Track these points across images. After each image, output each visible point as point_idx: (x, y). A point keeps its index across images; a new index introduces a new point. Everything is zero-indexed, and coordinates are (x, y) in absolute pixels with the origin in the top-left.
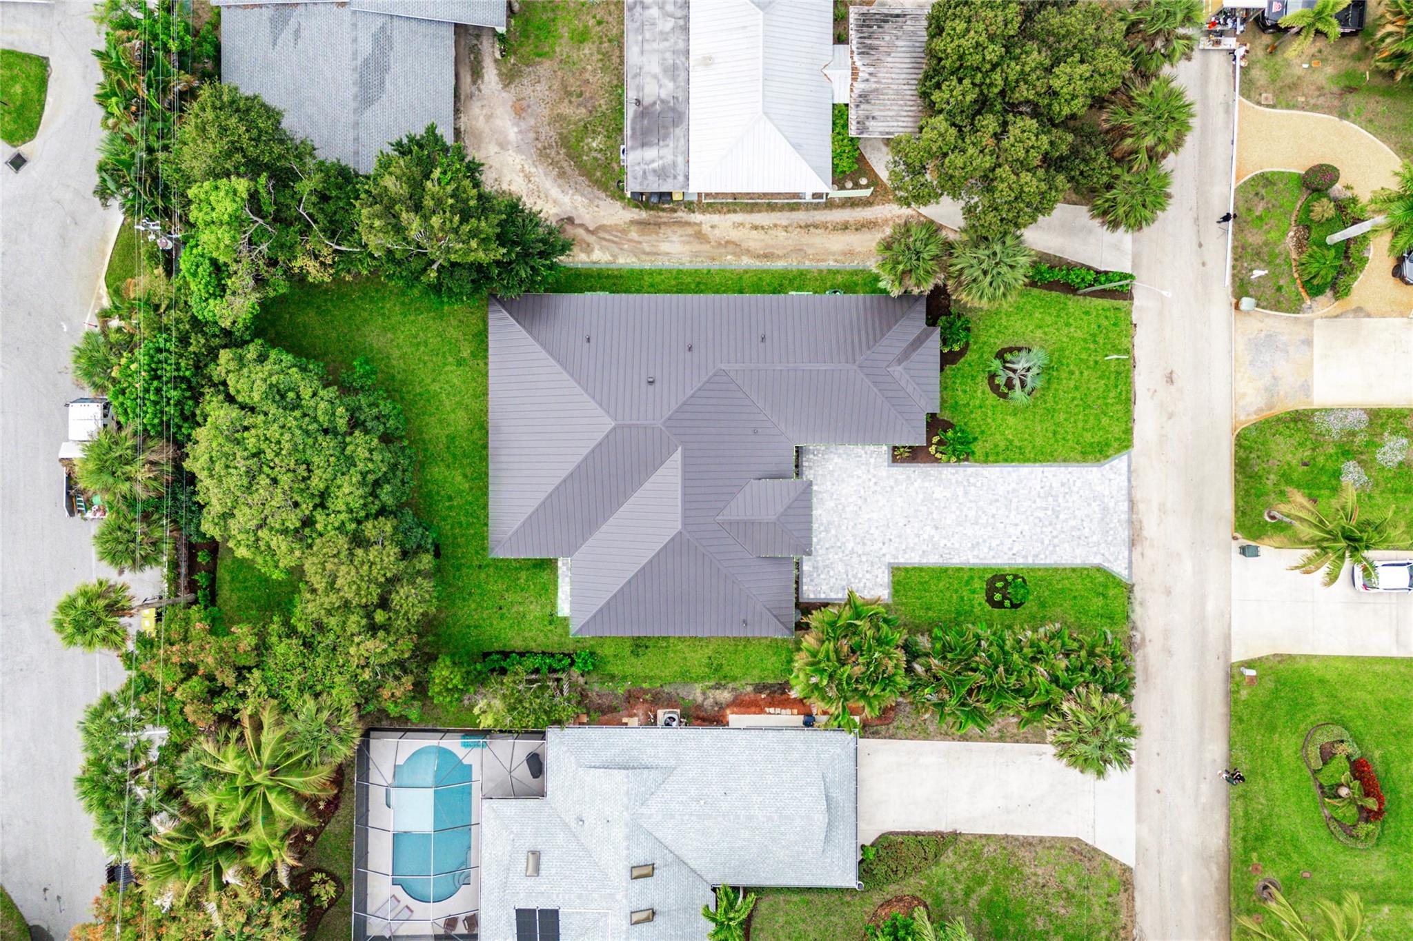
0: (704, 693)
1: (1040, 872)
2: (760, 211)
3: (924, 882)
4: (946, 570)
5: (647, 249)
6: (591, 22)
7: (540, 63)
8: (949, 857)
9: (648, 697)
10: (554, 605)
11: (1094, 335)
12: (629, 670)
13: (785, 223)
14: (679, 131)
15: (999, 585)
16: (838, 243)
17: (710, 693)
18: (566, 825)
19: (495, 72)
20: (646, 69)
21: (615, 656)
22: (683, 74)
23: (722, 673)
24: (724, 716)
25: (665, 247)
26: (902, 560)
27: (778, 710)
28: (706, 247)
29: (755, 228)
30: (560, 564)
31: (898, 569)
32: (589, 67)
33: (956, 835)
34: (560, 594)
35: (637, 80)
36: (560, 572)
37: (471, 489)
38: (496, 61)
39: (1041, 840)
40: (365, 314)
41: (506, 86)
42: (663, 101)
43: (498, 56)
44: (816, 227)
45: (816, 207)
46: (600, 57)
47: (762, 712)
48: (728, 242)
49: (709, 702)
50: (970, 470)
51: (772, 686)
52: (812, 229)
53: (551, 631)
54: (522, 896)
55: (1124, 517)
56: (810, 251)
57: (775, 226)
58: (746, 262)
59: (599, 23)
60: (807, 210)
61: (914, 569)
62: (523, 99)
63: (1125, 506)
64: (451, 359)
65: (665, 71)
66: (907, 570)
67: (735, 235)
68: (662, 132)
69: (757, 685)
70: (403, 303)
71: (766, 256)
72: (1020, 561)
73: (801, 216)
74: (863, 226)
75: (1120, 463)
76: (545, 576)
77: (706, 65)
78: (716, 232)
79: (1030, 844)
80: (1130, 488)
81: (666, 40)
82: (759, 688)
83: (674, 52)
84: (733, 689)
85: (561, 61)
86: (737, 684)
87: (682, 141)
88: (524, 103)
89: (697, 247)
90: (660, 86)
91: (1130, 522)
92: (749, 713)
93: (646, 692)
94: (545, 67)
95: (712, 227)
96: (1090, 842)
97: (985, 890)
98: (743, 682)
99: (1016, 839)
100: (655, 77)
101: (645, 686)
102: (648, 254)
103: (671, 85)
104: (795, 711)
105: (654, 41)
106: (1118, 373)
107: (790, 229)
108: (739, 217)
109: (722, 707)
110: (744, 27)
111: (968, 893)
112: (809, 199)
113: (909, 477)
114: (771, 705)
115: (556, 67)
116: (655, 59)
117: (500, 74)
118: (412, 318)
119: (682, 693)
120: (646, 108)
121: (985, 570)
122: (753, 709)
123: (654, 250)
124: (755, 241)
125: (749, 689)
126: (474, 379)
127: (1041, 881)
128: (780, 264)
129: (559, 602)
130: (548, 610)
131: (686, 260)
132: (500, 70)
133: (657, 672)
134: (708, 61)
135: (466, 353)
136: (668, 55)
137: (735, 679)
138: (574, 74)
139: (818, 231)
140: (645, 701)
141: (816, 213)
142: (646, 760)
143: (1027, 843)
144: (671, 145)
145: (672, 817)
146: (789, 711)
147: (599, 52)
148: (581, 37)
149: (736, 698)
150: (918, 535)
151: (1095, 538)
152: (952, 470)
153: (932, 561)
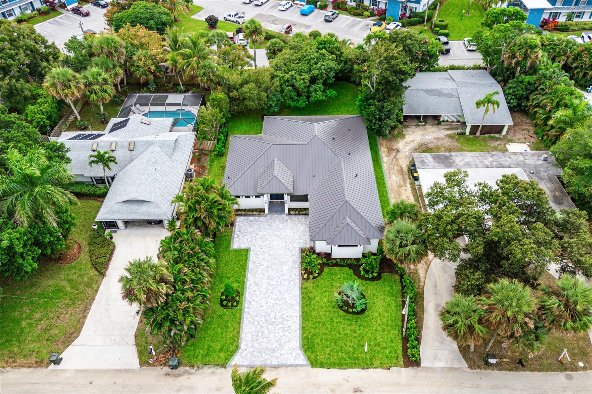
1: (67, 316)
4: (245, 271)
8: (92, 273)
11: (379, 345)
12: (213, 166)
22: (467, 166)
25: (393, 176)
26: (251, 253)
28: (396, 188)
31: (247, 252)
33: (104, 275)
38: (455, 133)
41: (446, 136)
48: (400, 194)
50: (297, 281)
65: (467, 162)
66: (246, 256)
67: (404, 197)
68: (441, 162)
72: (246, 305)
75: (302, 359)
79: (84, 311)
80: (286, 366)
81: (480, 163)
83: (476, 164)
90: (460, 161)
93: (204, 171)
95: (405, 190)
96: (74, 343)
97: (68, 289)
100: (463, 160)
101: (207, 171)
103: (462, 164)
105: (478, 159)
111: (70, 281)
113: (294, 255)
116: (471, 160)
120: (449, 158)
121: (243, 288)
123: (391, 173)
127: (61, 316)
132: (451, 134)
140: (200, 170)
144: (436, 164)
150: (264, 259)
151: (256, 345)
152: (297, 273)
153: (250, 265)
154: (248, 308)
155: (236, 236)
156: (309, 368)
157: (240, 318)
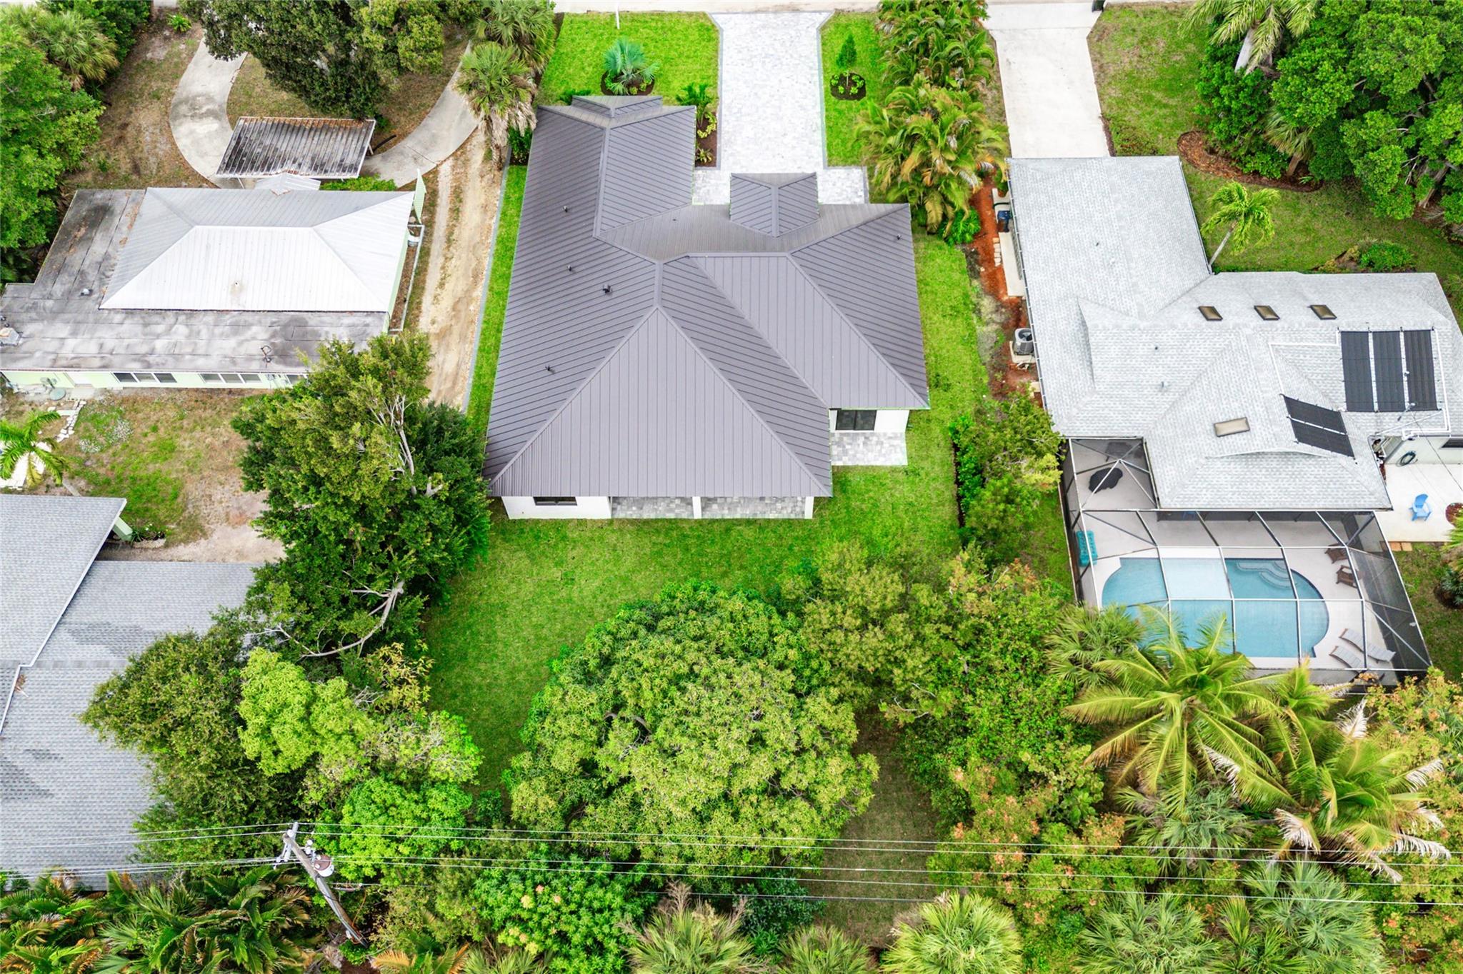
0: (987, 324)
1: (1127, 60)
2: (424, 282)
3: (1161, 136)
4: (829, 128)
5: (449, 385)
6: (152, 438)
7: (186, 496)
8: (1131, 119)
9: (999, 376)
10: (894, 470)
11: (595, 36)
12: (969, 395)
13: (442, 260)
14: (313, 320)
15: (841, 89)
16: (472, 215)
17: (986, 317)
18: (1173, 405)
19: (181, 547)
20: (229, 353)
21: (952, 407)
22: (246, 317)
23: (961, 307)
24: (1011, 301)
25: (450, 367)
26: (821, 160)
27: (996, 255)
28: (456, 330)
29: (442, 285)
30: (839, 463)
31: (829, 161)
32: (208, 440)
33: (1105, 118)
34: (878, 463)
35: (239, 361)
36: (850, 464)
37: (742, 567)
38: (166, 546)
39: (1094, 60)
40: (486, 712)
41: (205, 535)
42: (273, 336)
43: (160, 542)
44: (451, 233)
45: (429, 234)
46: (198, 428)
47: (1001, 269)
48: (454, 309)
49: (996, 317)
50: (724, 112)
51: (969, 263)
52: (454, 237)
53: (927, 474)
54: (1276, 429)
55: (771, 16)
56: (477, 239)
57: (443, 268)
58: (480, 292)
59: (155, 429)
60: (431, 242)
61: (829, 150)
62: (227, 514)
63: (759, 15)
64: (564, 593)
65: (236, 333)
66: (830, 155)
67: (447, 301)
68: (309, 337)
69: (971, 276)
70: (477, 659)
71: (476, 276)
72: (816, 78)
73: (437, 247)
74: (458, 197)
75: (719, 20)
76: (855, 479)
77: (241, 290)
78: (439, 319)
79: (1101, 67)
80: (743, 13)
81: (199, 333)
82: (974, 274)
83: (216, 325)
84: (978, 296)
85: (190, 471)
86: (973, 294)
87: (326, 318)
88: (234, 513)
89: (455, 337)
90: (254, 338)
91: (776, 12)
92: (1004, 279)
93: (993, 379)
94: (193, 489)
95: (433, 322)
96: (1089, 31)
97: (1158, 96)
98: (969, 288)
99: (1098, 77)
100: (241, 343)
101: (986, 380)
102: (454, 383)
103: (255, 329)
104: (995, 240)
105: (196, 344)
106: (633, 20)
107: (449, 255)
108: (427, 300)
109: (1000, 305)
110: (208, 247)
111: (1159, 104)
112: (418, 240)
113: (732, 155)
114: (991, 261)
115: (197, 477)
116: (218, 343)
117: (186, 541)
118: (500, 646)
119: (990, 343)
120: (276, 353)
121: (827, 101)
122: (999, 276)
123: (451, 378)
124: (456, 286)
125: (976, 283)
126: (593, 564)
127: (1136, 59)
128: (488, 262)
129: (888, 464)
130: (902, 477)
131: (468, 347)
132: (182, 541)
133: (967, 368)
134: (237, 287)
135: (556, 573)
136: (218, 331)
137: (966, 295)
138: (211, 457)
139: (456, 231)
140: (1004, 378)
141: (435, 235)
142: (1074, 326)
143: (1100, 70)
144: (326, 329)
145: (1135, 285)
146: (996, 246)
147: (192, 430)
148: (167, 450)
149: (986, 293)
150: (794, 148)
151: (793, 33)
152: (724, 125)
153: (820, 138)
154: (812, 75)
155: (862, 193)
156: (707, 10)
157: (824, 61)
